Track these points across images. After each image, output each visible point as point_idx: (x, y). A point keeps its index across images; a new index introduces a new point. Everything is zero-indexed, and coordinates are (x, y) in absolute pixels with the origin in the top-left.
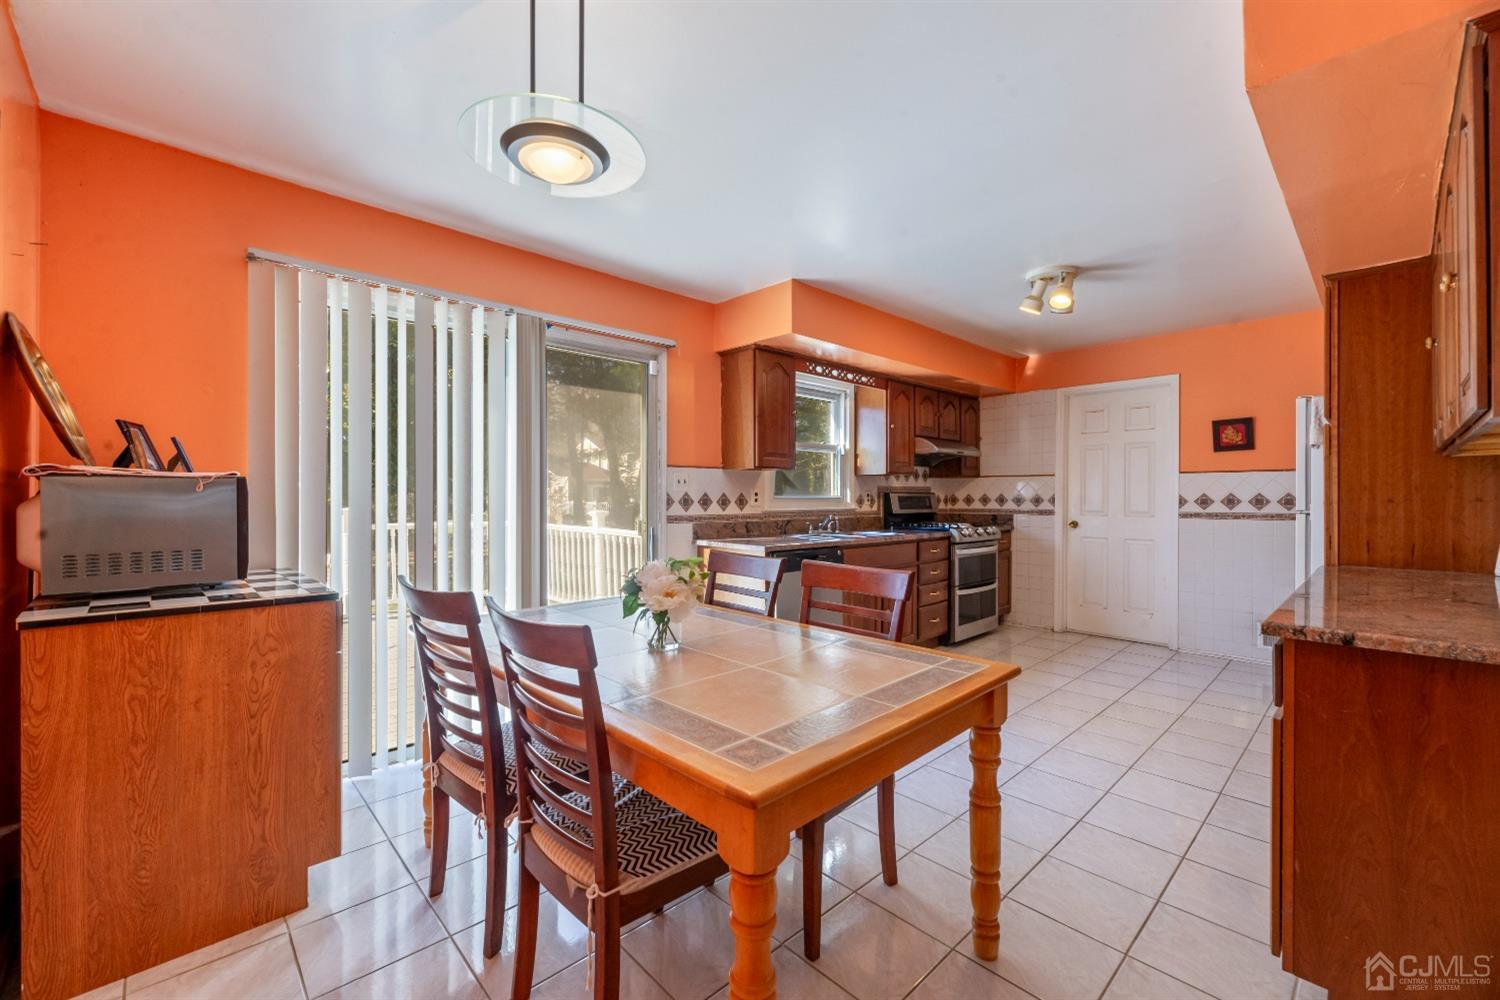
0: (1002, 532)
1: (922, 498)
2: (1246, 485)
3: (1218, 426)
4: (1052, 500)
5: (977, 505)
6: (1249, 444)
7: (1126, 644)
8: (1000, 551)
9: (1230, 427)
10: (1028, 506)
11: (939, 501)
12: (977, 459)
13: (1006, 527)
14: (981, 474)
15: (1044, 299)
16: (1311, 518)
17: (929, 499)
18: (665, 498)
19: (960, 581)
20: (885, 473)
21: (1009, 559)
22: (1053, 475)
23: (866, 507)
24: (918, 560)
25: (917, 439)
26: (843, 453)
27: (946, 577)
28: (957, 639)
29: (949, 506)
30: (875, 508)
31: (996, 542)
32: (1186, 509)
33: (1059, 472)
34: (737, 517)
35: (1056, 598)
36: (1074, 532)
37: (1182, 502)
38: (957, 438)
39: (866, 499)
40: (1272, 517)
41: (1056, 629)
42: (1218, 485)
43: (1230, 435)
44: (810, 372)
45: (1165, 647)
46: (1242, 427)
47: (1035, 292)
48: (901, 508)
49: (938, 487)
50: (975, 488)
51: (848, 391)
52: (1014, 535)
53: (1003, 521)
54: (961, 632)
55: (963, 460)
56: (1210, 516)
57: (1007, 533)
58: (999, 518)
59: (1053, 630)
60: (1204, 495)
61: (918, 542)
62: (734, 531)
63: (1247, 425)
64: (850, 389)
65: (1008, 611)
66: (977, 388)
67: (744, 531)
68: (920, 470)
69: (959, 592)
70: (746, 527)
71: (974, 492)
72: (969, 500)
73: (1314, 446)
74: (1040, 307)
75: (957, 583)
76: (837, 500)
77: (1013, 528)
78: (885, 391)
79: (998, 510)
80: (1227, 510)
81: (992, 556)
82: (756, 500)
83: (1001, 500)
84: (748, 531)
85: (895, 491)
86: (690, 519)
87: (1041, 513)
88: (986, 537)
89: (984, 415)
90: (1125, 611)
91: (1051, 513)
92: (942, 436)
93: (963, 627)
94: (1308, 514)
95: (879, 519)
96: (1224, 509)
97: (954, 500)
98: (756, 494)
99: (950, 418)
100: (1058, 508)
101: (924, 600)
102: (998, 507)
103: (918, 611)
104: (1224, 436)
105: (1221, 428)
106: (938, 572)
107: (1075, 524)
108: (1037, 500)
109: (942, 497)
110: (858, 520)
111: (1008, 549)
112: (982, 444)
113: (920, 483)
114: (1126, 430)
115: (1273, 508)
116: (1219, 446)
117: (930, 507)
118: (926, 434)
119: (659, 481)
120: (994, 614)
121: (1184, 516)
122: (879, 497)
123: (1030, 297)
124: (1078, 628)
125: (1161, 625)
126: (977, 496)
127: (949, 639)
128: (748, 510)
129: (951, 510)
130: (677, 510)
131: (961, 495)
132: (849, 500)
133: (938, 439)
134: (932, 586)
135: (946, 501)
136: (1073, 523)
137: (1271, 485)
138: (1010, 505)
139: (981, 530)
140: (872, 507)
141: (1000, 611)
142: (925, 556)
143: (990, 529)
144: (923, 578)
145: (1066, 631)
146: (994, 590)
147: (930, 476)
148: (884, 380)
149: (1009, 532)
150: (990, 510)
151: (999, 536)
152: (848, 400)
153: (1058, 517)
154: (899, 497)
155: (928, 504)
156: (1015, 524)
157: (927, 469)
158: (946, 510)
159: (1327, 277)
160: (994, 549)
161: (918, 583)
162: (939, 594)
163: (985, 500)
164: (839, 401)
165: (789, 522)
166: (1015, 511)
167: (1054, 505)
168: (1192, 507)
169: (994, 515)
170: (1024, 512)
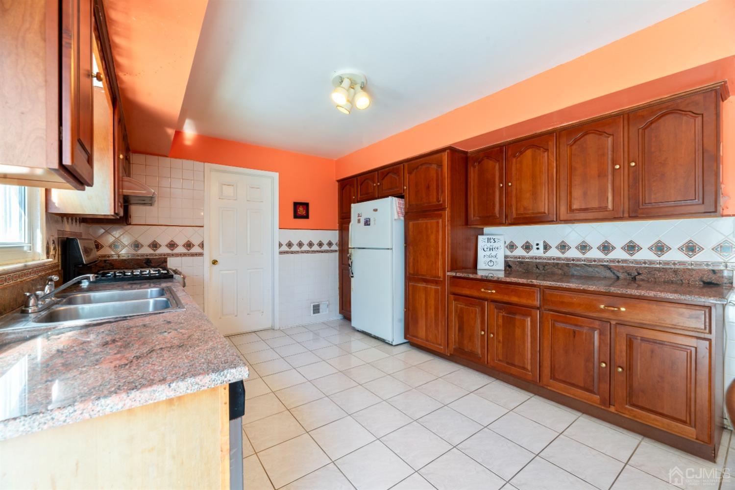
4: (202, 245)
9: (301, 206)
10: (180, 250)
22: (203, 227)
32: (282, 249)
33: (207, 223)
36: (215, 267)
37: (280, 245)
42: (296, 236)
43: (301, 211)
46: (305, 206)
53: (158, 263)
58: (153, 261)
60: (290, 241)
79: (151, 255)
83: (154, 246)
87: (193, 255)
90: (247, 313)
91: (201, 254)
96: (298, 249)
100: (206, 251)
102: (151, 252)
104: (298, 210)
105: (297, 206)
108: (189, 245)
114: (248, 201)
121: (281, 253)
136: (214, 261)
138: (163, 250)
150: (142, 255)
153: (205, 258)
156: (170, 265)
163: (137, 246)
166: (169, 255)
167: (203, 249)
168: (285, 248)
169: (148, 259)
170: (177, 255)
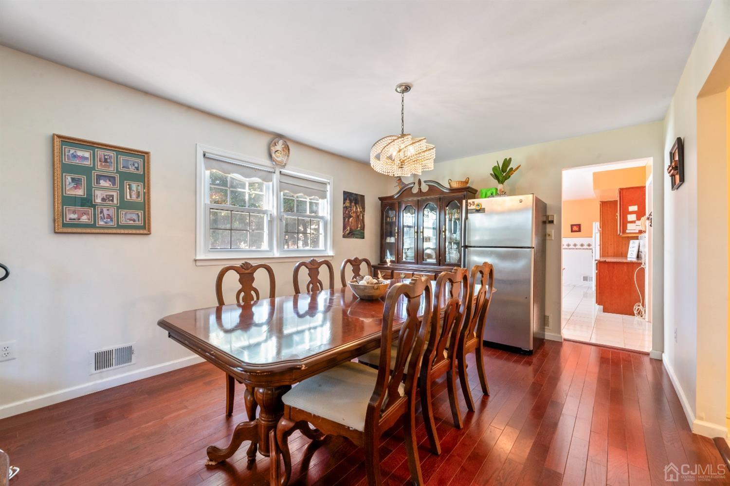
2: (579, 241)
3: (572, 226)
6: (579, 231)
32: (564, 247)
42: (572, 241)
43: (575, 228)
56: (570, 249)
60: (569, 244)
63: (579, 226)
80: (574, 247)
115: (586, 247)
137: (585, 241)
159: (601, 202)
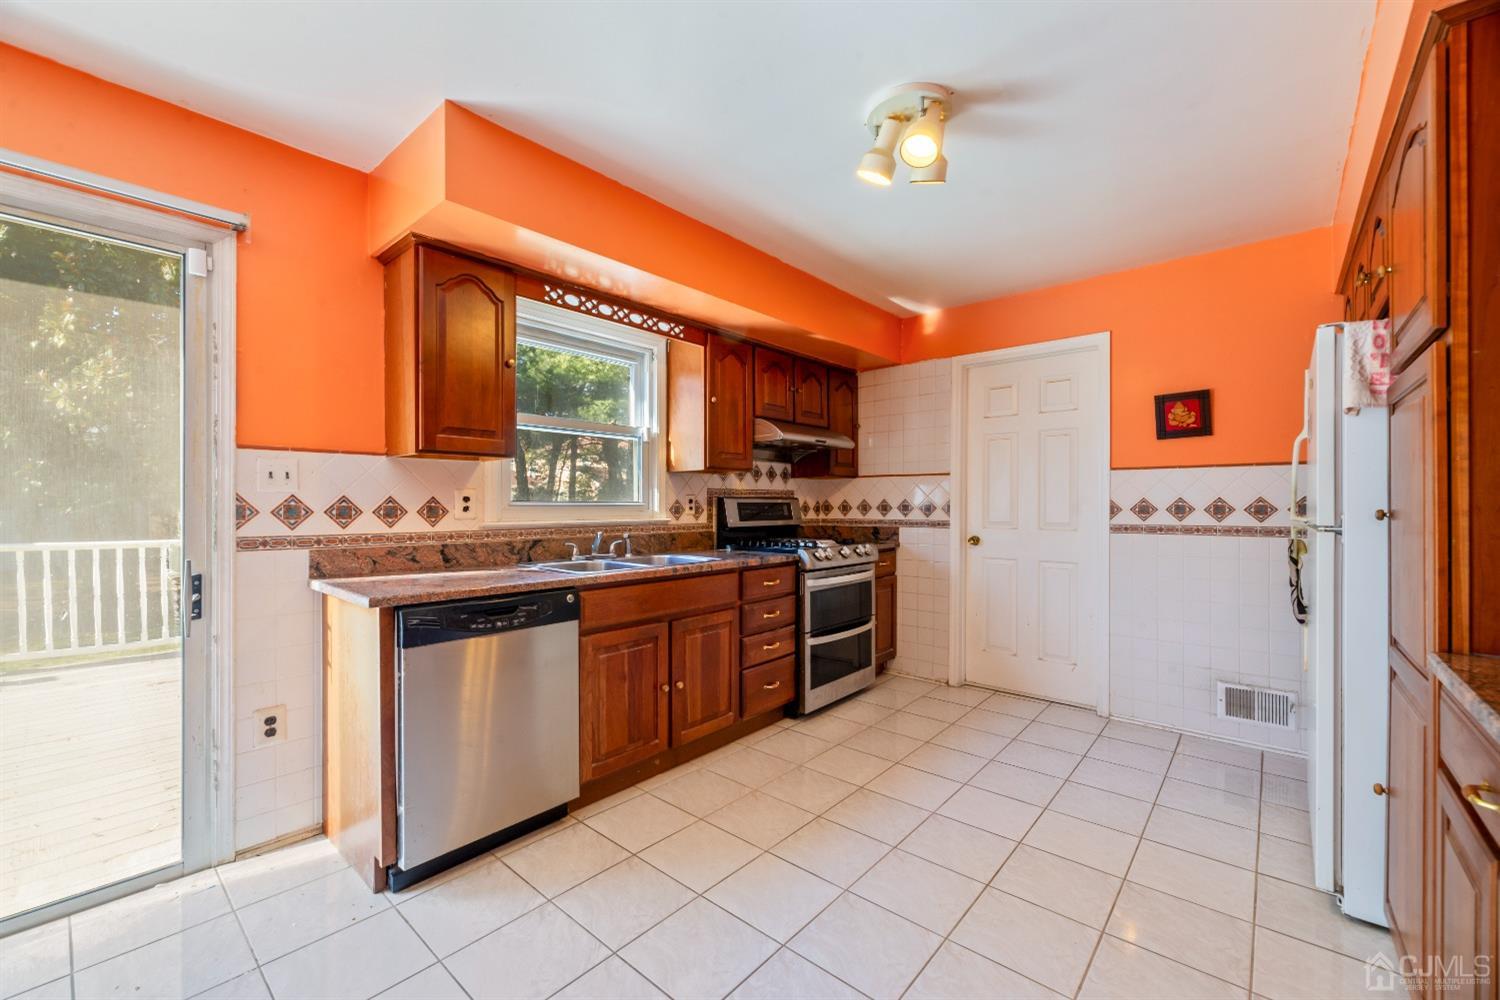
0: (881, 551)
1: (776, 507)
2: (1200, 485)
3: (1163, 404)
4: (947, 509)
5: (855, 514)
6: (1204, 428)
7: (1044, 705)
8: (878, 578)
9: (1178, 404)
10: (916, 515)
11: (806, 509)
12: (854, 452)
13: (889, 545)
14: (860, 474)
15: (896, 154)
16: (1345, 539)
17: (789, 505)
18: (230, 507)
19: (812, 626)
20: (702, 468)
21: (893, 587)
22: (948, 474)
23: (687, 518)
24: (741, 596)
25: (758, 421)
26: (646, 439)
27: (793, 620)
28: (808, 710)
29: (822, 516)
30: (703, 519)
31: (873, 565)
32: (1120, 520)
33: (955, 468)
34: (421, 537)
35: (952, 643)
36: (973, 551)
37: (1114, 510)
38: (823, 423)
39: (687, 506)
40: (1238, 531)
41: (950, 683)
42: (1163, 486)
43: (1180, 415)
44: (553, 302)
45: (1089, 710)
47: (881, 142)
48: (742, 519)
49: (804, 492)
50: (852, 492)
51: (655, 350)
52: (900, 554)
53: (884, 537)
54: (813, 698)
55: (833, 454)
56: (1152, 530)
57: (889, 553)
58: (881, 531)
59: (947, 683)
60: (1143, 500)
61: (742, 571)
62: (414, 560)
63: (1201, 402)
64: (658, 345)
65: (893, 655)
66: (853, 353)
67: (438, 559)
68: (779, 467)
69: (810, 642)
70: (442, 552)
71: (853, 498)
72: (845, 508)
73: (1350, 410)
74: (889, 168)
75: (808, 628)
76: (638, 508)
77: (898, 545)
78: (702, 348)
79: (880, 521)
80: (1175, 522)
81: (866, 585)
82: (466, 509)
83: (884, 508)
84: (446, 560)
85: (731, 494)
86: (300, 543)
87: (934, 525)
88: (855, 560)
89: (863, 395)
90: (1040, 659)
91: (945, 524)
92: (800, 419)
93: (818, 690)
94: (1339, 533)
95: (710, 535)
96: (1171, 520)
97: (828, 508)
98: (466, 499)
99: (809, 395)
100: (954, 519)
101: (753, 657)
103: (741, 674)
104: (1170, 416)
105: (1167, 404)
106: (781, 612)
107: (975, 541)
108: (929, 509)
109: (812, 504)
110: (673, 538)
111: (892, 574)
112: (861, 433)
113: (778, 485)
114: (1041, 412)
116: (1165, 431)
117: (790, 517)
118: (771, 414)
119: (215, 472)
120: (870, 664)
121: (1116, 529)
122: (710, 503)
123: (875, 151)
124: (980, 681)
125: (1085, 682)
126: (854, 503)
127: (798, 708)
128: (445, 526)
129: (824, 521)
130: (265, 525)
131: (836, 501)
132: (656, 509)
133: (794, 422)
134: (767, 635)
135: (817, 510)
136: (972, 539)
138: (895, 515)
139: (846, 550)
140: (697, 518)
141: (877, 659)
142: (752, 592)
143: (861, 549)
144: (752, 624)
145: (965, 685)
146: (870, 630)
147: (794, 476)
148: (698, 330)
149: (893, 550)
150: (871, 522)
151: (875, 557)
152: (655, 361)
153: (954, 529)
154: (739, 504)
155: (786, 513)
156: (900, 541)
157: (789, 467)
158: (817, 521)
160: (869, 575)
161: (741, 632)
162: (781, 646)
163: (864, 507)
164: (642, 363)
165: (536, 542)
166: (901, 523)
167: (949, 515)
168: (1127, 518)
169: (875, 528)
170: (912, 524)
